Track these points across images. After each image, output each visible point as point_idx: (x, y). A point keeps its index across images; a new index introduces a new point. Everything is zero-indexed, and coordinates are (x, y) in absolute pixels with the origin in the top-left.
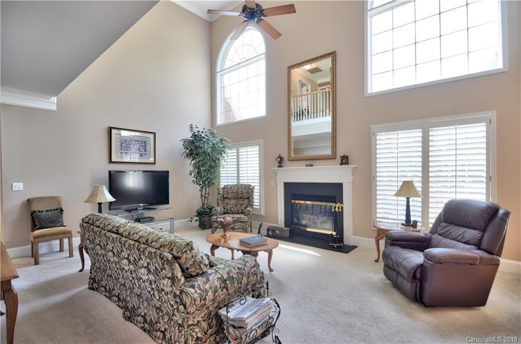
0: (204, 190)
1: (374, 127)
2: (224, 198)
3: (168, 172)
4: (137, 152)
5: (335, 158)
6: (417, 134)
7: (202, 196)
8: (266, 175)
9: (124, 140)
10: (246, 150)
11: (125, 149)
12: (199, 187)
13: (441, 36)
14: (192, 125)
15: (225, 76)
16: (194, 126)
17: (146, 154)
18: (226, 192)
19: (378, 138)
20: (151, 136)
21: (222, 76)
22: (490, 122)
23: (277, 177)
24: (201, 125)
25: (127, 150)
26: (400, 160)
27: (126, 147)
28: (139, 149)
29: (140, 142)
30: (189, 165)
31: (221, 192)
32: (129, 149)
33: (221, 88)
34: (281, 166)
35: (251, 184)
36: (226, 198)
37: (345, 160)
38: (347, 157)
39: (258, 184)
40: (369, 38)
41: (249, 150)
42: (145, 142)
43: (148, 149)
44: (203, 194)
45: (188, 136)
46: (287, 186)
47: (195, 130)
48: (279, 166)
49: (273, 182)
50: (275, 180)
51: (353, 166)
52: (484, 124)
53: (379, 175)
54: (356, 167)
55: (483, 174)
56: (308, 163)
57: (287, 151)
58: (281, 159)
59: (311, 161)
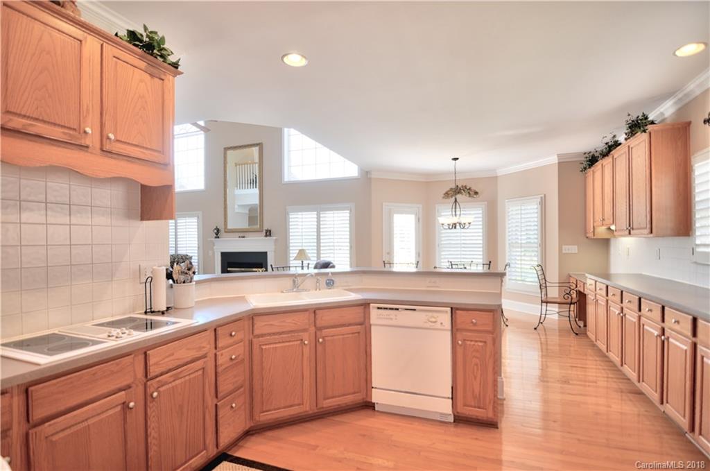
1: (288, 209)
5: (262, 231)
6: (313, 215)
8: (204, 246)
10: (184, 221)
19: (290, 217)
23: (215, 247)
26: (303, 234)
34: (218, 237)
35: (189, 254)
37: (269, 233)
38: (270, 231)
39: (196, 255)
41: (188, 221)
46: (223, 254)
48: (216, 237)
49: (210, 252)
50: (213, 250)
51: (274, 238)
52: (348, 211)
53: (291, 245)
54: (276, 239)
55: (348, 244)
56: (242, 234)
57: (223, 223)
58: (218, 231)
59: (242, 233)
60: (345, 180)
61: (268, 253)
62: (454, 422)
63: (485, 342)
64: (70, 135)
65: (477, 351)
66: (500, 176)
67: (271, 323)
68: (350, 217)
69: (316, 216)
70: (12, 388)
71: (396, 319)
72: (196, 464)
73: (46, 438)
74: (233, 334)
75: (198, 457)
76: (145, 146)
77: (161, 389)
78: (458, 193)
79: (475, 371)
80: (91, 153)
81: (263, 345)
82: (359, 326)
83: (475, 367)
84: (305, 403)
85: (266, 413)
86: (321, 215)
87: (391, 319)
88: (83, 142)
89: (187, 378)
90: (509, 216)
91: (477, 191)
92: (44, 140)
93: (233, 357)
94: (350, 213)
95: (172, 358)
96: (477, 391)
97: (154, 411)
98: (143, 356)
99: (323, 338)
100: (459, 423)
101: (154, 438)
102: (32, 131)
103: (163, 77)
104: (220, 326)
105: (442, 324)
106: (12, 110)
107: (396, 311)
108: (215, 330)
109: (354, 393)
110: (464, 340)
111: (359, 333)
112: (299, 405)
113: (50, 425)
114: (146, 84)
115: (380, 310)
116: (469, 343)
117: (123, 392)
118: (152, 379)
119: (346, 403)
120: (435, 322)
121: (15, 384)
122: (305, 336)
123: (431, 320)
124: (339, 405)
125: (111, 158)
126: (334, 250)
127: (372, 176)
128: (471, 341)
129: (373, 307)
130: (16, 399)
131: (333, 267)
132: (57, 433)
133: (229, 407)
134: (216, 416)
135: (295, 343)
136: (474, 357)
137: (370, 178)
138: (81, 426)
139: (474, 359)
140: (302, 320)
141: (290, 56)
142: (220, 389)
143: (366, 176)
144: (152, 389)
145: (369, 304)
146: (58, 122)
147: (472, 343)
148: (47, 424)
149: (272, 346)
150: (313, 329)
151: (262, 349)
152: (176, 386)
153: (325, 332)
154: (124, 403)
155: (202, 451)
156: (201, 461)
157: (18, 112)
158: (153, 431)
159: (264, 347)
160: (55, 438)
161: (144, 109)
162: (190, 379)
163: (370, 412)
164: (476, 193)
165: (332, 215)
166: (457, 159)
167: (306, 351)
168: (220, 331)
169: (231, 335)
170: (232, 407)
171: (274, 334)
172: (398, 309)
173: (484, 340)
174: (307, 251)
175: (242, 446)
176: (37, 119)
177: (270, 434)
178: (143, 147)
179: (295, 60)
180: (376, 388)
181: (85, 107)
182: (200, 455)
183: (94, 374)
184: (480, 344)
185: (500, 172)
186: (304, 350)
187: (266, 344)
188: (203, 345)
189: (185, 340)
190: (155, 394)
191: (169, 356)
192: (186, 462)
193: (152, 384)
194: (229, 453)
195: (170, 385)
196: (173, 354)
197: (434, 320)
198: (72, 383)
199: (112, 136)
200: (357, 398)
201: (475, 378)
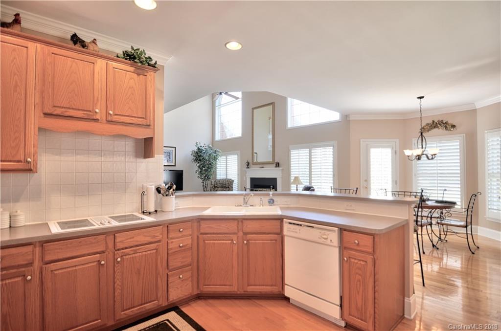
0: (205, 183)
1: (290, 147)
2: (215, 187)
3: (182, 171)
4: (165, 159)
5: (273, 164)
7: (203, 186)
12: (202, 180)
15: (222, 108)
16: (198, 143)
17: (170, 160)
19: (292, 153)
20: (174, 149)
21: (219, 108)
22: (334, 147)
23: (246, 174)
24: (204, 142)
26: (300, 165)
28: (166, 157)
29: (167, 153)
30: (195, 166)
31: (213, 183)
33: (219, 116)
35: (233, 179)
36: (216, 187)
37: (278, 165)
38: (278, 163)
39: (237, 179)
42: (170, 153)
43: (171, 157)
44: (204, 185)
45: (196, 149)
47: (199, 145)
48: (247, 168)
49: (244, 177)
50: (245, 176)
51: (281, 168)
52: (332, 148)
53: (292, 173)
54: (283, 169)
55: (332, 173)
56: (261, 166)
57: (251, 158)
58: (248, 163)
59: (263, 165)
60: (329, 123)
61: (278, 179)
62: (345, 327)
63: (366, 262)
64: (88, 115)
65: (359, 269)
66: (479, 109)
67: (211, 226)
68: (333, 152)
69: (308, 152)
70: (36, 242)
71: (300, 233)
72: (149, 308)
73: (52, 271)
74: (181, 230)
75: (151, 303)
76: (133, 115)
77: (124, 257)
78: (435, 127)
79: (358, 285)
80: (101, 123)
81: (206, 240)
82: (276, 236)
83: (358, 283)
84: (234, 285)
85: (207, 287)
86: (312, 151)
87: (296, 232)
88: (94, 117)
89: (144, 253)
90: (488, 147)
91: (454, 124)
92: (74, 119)
93: (181, 245)
94: (333, 149)
95: (132, 240)
96: (359, 305)
97: (119, 269)
98: (113, 236)
99: (248, 241)
100: (349, 328)
101: (118, 284)
102: (67, 114)
103: (146, 74)
104: (171, 224)
105: (331, 241)
106: (56, 105)
107: (299, 227)
108: (168, 226)
109: (272, 286)
110: (350, 257)
111: (276, 240)
112: (230, 286)
113: (54, 265)
114: (134, 80)
115: (290, 225)
116: (353, 260)
117: (98, 255)
118: (118, 250)
119: (266, 292)
120: (326, 239)
121: (37, 240)
122: (235, 237)
123: (323, 236)
124: (260, 292)
125: (113, 124)
126: (321, 177)
127: (351, 119)
128: (355, 259)
129: (286, 222)
130: (37, 248)
131: (313, 190)
132: (58, 270)
133: (178, 277)
134: (167, 280)
135: (228, 242)
136: (357, 273)
137: (349, 120)
138: (72, 269)
139: (357, 275)
140: (233, 226)
141: (230, 43)
142: (170, 264)
143: (346, 118)
144: (118, 256)
145: (283, 219)
146: (80, 109)
147: (356, 261)
148: (52, 264)
149: (212, 242)
150: (241, 234)
151: (205, 243)
152: (136, 257)
153: (249, 236)
154: (99, 261)
155: (155, 300)
156: (153, 307)
157: (60, 106)
158: (118, 281)
159: (206, 242)
160: (56, 272)
161: (133, 94)
162: (146, 254)
163: (285, 302)
164: (454, 126)
165: (320, 151)
166: (423, 97)
167: (235, 248)
168: (171, 227)
169: (180, 231)
170: (180, 277)
171: (213, 233)
172: (301, 225)
173: (366, 260)
174: (300, 178)
175: (190, 305)
176: (69, 108)
177: (211, 301)
178: (132, 117)
179: (234, 46)
180: (288, 285)
181: (96, 98)
182: (153, 303)
183: (80, 242)
184: (362, 263)
185: (479, 105)
186: (234, 248)
187: (208, 240)
188: (156, 235)
189: (142, 230)
190: (119, 259)
191: (130, 238)
192: (142, 305)
193: (117, 253)
194: (180, 307)
195: (131, 256)
196: (133, 238)
197: (325, 237)
198: (67, 245)
199: (111, 112)
200: (275, 289)
201: (358, 292)
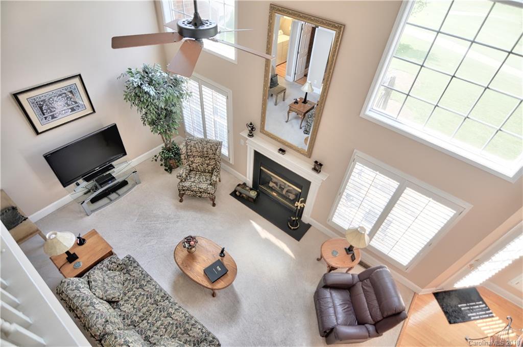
1: (358, 153)
3: (115, 126)
4: (65, 108)
6: (395, 185)
9: (42, 101)
10: (211, 93)
11: (49, 111)
13: (488, 88)
14: (130, 69)
17: (78, 106)
18: (190, 151)
19: (356, 166)
20: (76, 80)
22: (460, 214)
25: (51, 112)
27: (49, 109)
28: (67, 103)
29: (64, 95)
32: (53, 110)
34: (252, 136)
35: (219, 140)
37: (318, 168)
38: (321, 165)
39: (227, 139)
40: (402, 24)
41: (214, 95)
42: (71, 92)
43: (78, 99)
46: (258, 155)
49: (242, 142)
56: (281, 146)
59: (284, 146)
61: (312, 185)
